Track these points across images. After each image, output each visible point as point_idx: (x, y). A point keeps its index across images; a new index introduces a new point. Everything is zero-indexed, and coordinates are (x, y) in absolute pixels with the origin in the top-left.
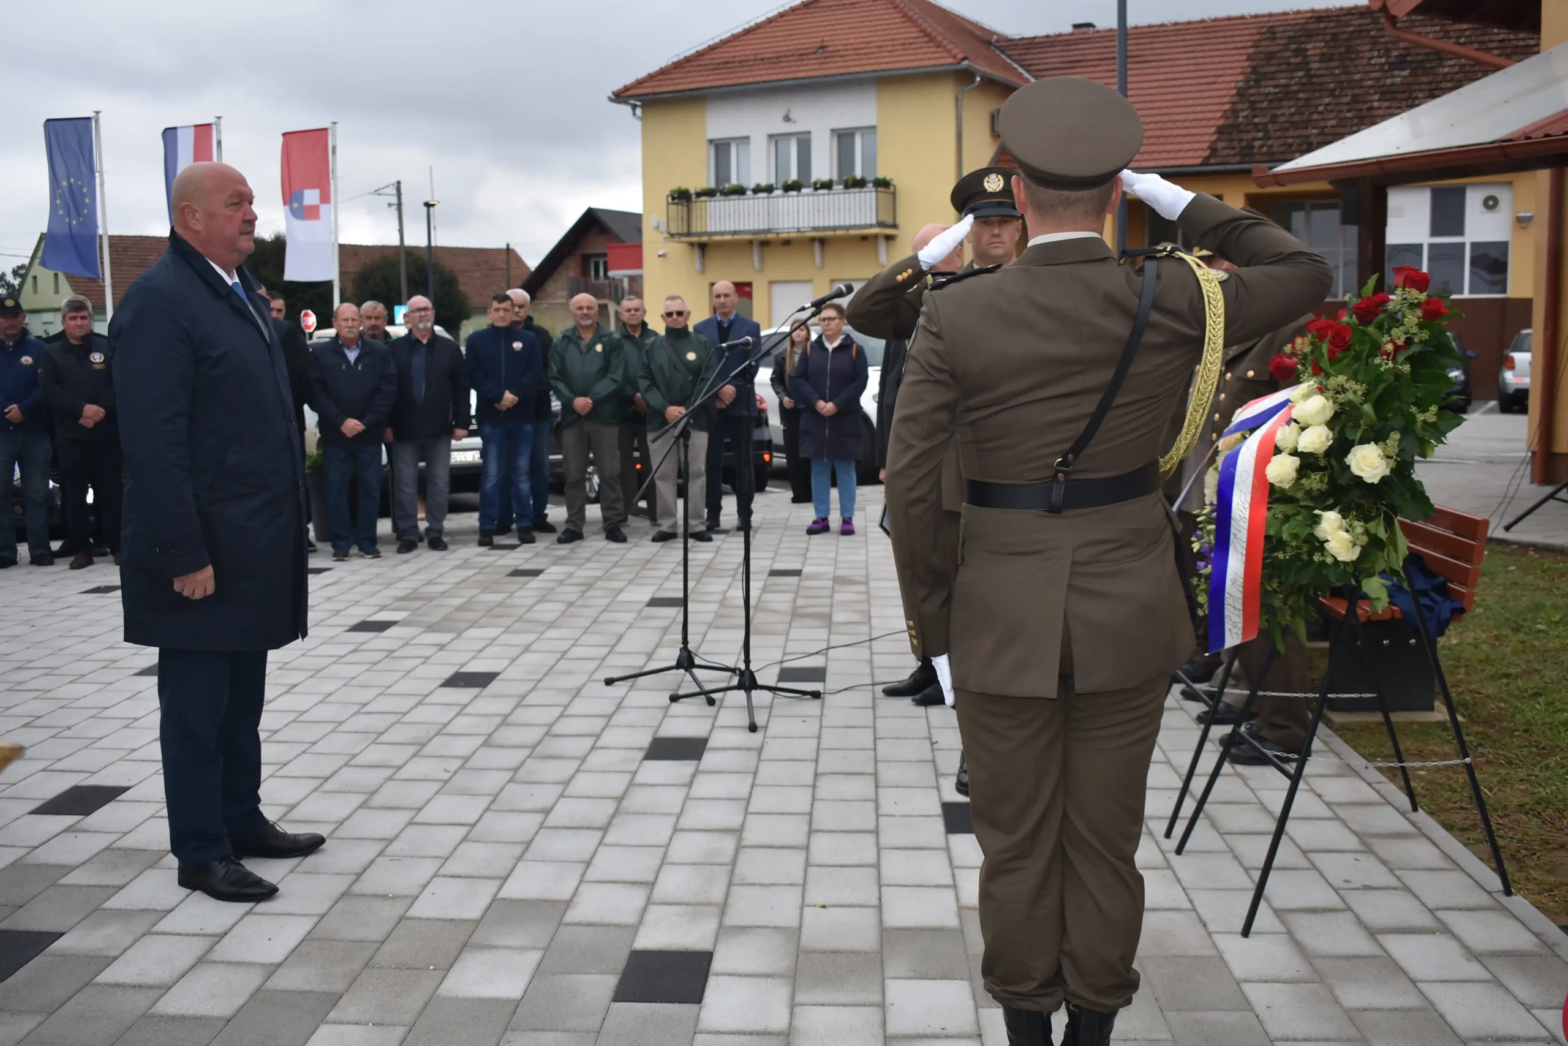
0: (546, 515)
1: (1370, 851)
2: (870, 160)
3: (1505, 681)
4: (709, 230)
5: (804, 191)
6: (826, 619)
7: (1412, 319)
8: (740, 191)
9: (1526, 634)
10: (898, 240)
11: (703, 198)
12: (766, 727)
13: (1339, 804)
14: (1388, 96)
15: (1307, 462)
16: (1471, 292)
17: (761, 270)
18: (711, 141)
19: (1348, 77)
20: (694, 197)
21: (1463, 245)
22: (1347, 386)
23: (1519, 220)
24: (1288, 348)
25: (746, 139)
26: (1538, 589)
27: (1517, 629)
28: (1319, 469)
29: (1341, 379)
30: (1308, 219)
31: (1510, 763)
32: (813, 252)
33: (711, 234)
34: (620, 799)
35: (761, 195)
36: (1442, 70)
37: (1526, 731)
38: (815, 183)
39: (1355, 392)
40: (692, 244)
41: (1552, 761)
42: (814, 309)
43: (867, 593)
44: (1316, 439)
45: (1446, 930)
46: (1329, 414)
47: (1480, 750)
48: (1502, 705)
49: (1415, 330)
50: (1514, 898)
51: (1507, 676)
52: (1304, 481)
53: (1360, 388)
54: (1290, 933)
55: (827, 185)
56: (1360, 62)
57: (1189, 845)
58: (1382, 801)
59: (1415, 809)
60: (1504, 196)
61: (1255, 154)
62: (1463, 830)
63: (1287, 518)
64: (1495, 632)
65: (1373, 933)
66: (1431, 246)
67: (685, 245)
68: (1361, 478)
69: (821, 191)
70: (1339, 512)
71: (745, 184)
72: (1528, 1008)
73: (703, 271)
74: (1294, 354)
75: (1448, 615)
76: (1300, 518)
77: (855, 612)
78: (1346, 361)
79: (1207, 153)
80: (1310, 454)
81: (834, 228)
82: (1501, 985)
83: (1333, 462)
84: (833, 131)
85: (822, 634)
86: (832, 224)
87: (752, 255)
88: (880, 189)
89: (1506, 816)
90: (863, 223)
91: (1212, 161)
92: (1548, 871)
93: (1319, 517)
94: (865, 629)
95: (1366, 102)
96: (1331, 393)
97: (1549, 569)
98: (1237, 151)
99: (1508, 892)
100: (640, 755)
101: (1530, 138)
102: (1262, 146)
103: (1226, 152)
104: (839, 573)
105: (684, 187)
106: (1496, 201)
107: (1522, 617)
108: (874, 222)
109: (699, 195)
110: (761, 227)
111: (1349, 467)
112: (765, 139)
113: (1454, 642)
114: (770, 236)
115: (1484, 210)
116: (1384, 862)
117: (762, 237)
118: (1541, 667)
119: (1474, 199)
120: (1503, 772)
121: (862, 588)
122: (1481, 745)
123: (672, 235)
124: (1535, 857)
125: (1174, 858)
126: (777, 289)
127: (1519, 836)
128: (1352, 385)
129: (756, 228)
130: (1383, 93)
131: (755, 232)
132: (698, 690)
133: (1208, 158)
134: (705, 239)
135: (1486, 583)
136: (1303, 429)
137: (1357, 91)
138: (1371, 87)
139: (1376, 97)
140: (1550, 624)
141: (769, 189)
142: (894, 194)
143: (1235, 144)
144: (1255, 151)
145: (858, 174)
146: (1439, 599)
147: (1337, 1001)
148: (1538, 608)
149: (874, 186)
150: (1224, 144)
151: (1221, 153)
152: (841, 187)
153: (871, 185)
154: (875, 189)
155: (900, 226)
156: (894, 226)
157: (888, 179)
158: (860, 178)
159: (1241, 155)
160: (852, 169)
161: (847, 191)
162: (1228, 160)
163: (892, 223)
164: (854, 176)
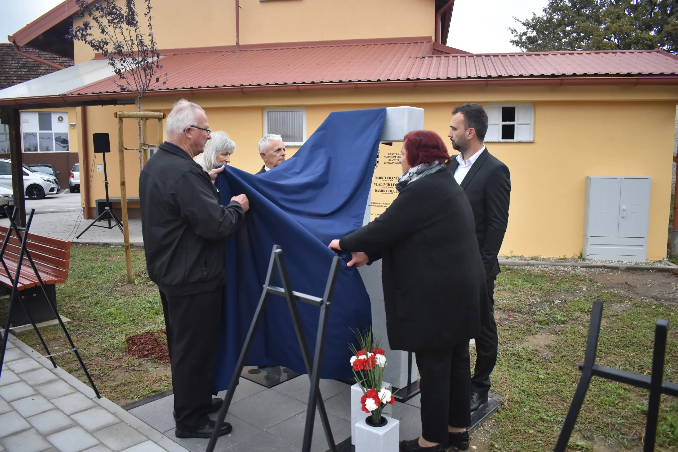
1: (38, 393)
3: (84, 300)
9: (89, 279)
13: (22, 373)
14: (20, 78)
16: (56, 151)
19: (4, 70)
21: (52, 134)
23: (71, 125)
26: (91, 260)
27: (86, 278)
31: (91, 335)
36: (39, 71)
37: (95, 320)
41: (106, 331)
45: (76, 424)
47: (78, 332)
48: (85, 311)
50: (102, 398)
51: (85, 298)
56: (8, 64)
58: (41, 366)
59: (56, 367)
60: (65, 117)
62: (76, 371)
64: (78, 280)
65: (45, 436)
66: (39, 133)
89: (92, 360)
95: (11, 80)
97: (94, 252)
99: (99, 397)
101: (73, 95)
107: (87, 272)
115: (58, 121)
116: (45, 397)
118: (97, 292)
119: (54, 118)
120: (89, 340)
122: (78, 330)
124: (106, 376)
127: (99, 368)
130: (17, 77)
135: (72, 260)
137: (7, 75)
138: (13, 74)
139: (15, 78)
140: (98, 273)
148: (93, 268)
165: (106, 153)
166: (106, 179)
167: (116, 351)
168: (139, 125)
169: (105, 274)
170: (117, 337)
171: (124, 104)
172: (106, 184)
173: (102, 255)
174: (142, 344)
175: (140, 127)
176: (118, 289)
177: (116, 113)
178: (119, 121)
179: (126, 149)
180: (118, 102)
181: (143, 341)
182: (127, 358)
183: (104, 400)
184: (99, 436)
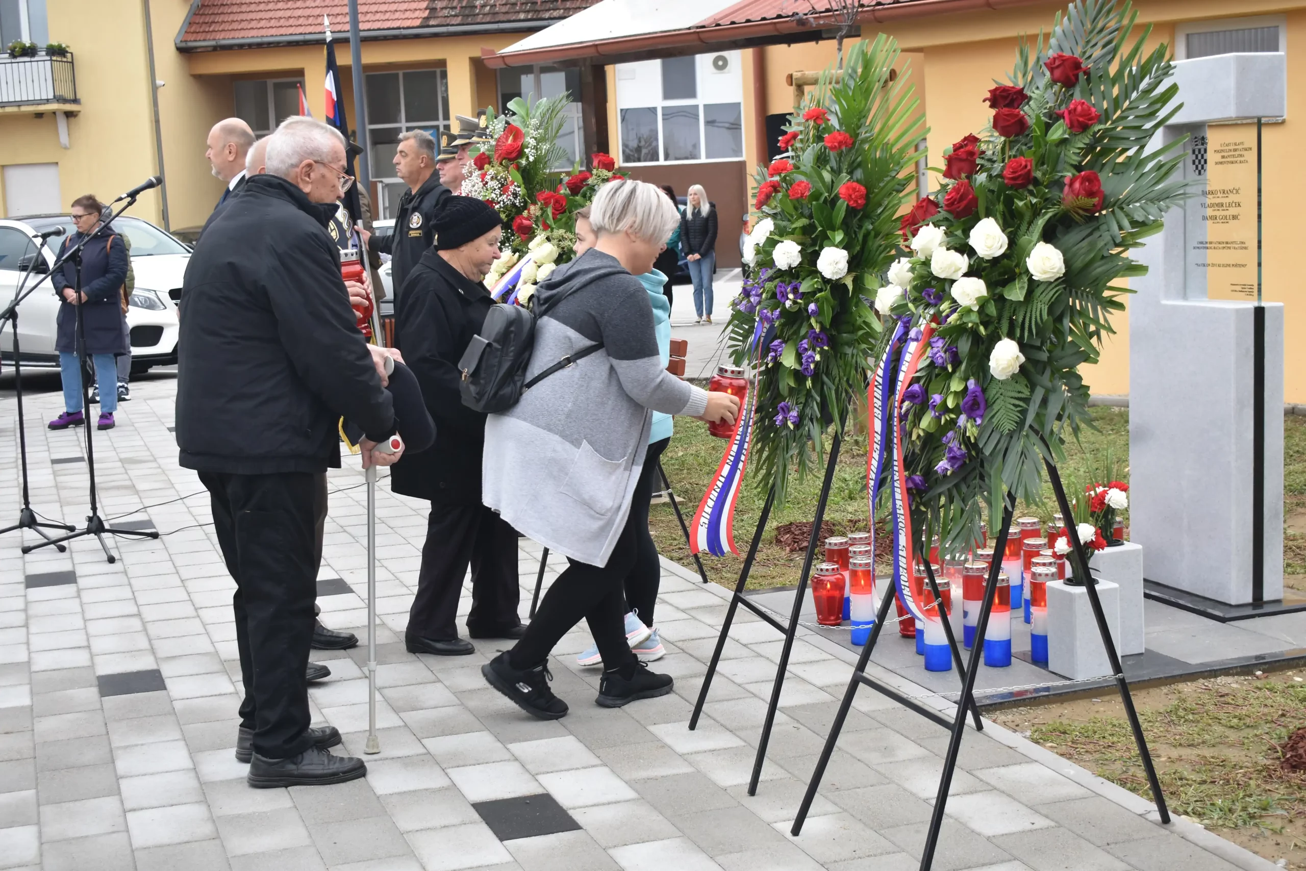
2: (39, 23)
6: (133, 488)
10: (81, 115)
12: (121, 560)
16: (707, 157)
21: (697, 107)
22: (565, 236)
24: (525, 213)
29: (562, 231)
30: (538, 82)
34: (25, 610)
42: (129, 199)
43: (159, 467)
46: (556, 255)
50: (709, 584)
60: (733, 56)
61: (478, 14)
64: (713, 444)
66: (663, 108)
74: (528, 218)
77: (155, 481)
78: (562, 220)
79: (426, 13)
81: (3, 105)
85: (135, 499)
88: (54, 58)
90: (38, 98)
91: (432, 22)
94: (172, 492)
96: (555, 241)
98: (457, 11)
99: (705, 582)
100: (22, 586)
101: (718, 25)
103: (446, 12)
104: (123, 456)
106: (725, 60)
108: (51, 96)
113: (680, 454)
115: (715, 72)
119: (703, 61)
121: (154, 465)
132: (46, 541)
133: (427, 19)
136: (539, 267)
142: (72, 62)
144: (477, 11)
145: (26, 41)
149: (47, 54)
150: (444, 4)
151: (441, 14)
152: (7, 55)
153: (44, 53)
154: (48, 58)
155: (82, 101)
156: (75, 101)
157: (64, 46)
158: (28, 45)
159: (463, 16)
160: (19, 34)
161: (13, 61)
162: (448, 21)
163: (72, 97)
164: (20, 42)
174: (802, 533)
177: (790, 77)
178: (796, 93)
180: (824, 36)
181: (805, 529)
182: (769, 551)
183: (712, 586)
184: (693, 613)
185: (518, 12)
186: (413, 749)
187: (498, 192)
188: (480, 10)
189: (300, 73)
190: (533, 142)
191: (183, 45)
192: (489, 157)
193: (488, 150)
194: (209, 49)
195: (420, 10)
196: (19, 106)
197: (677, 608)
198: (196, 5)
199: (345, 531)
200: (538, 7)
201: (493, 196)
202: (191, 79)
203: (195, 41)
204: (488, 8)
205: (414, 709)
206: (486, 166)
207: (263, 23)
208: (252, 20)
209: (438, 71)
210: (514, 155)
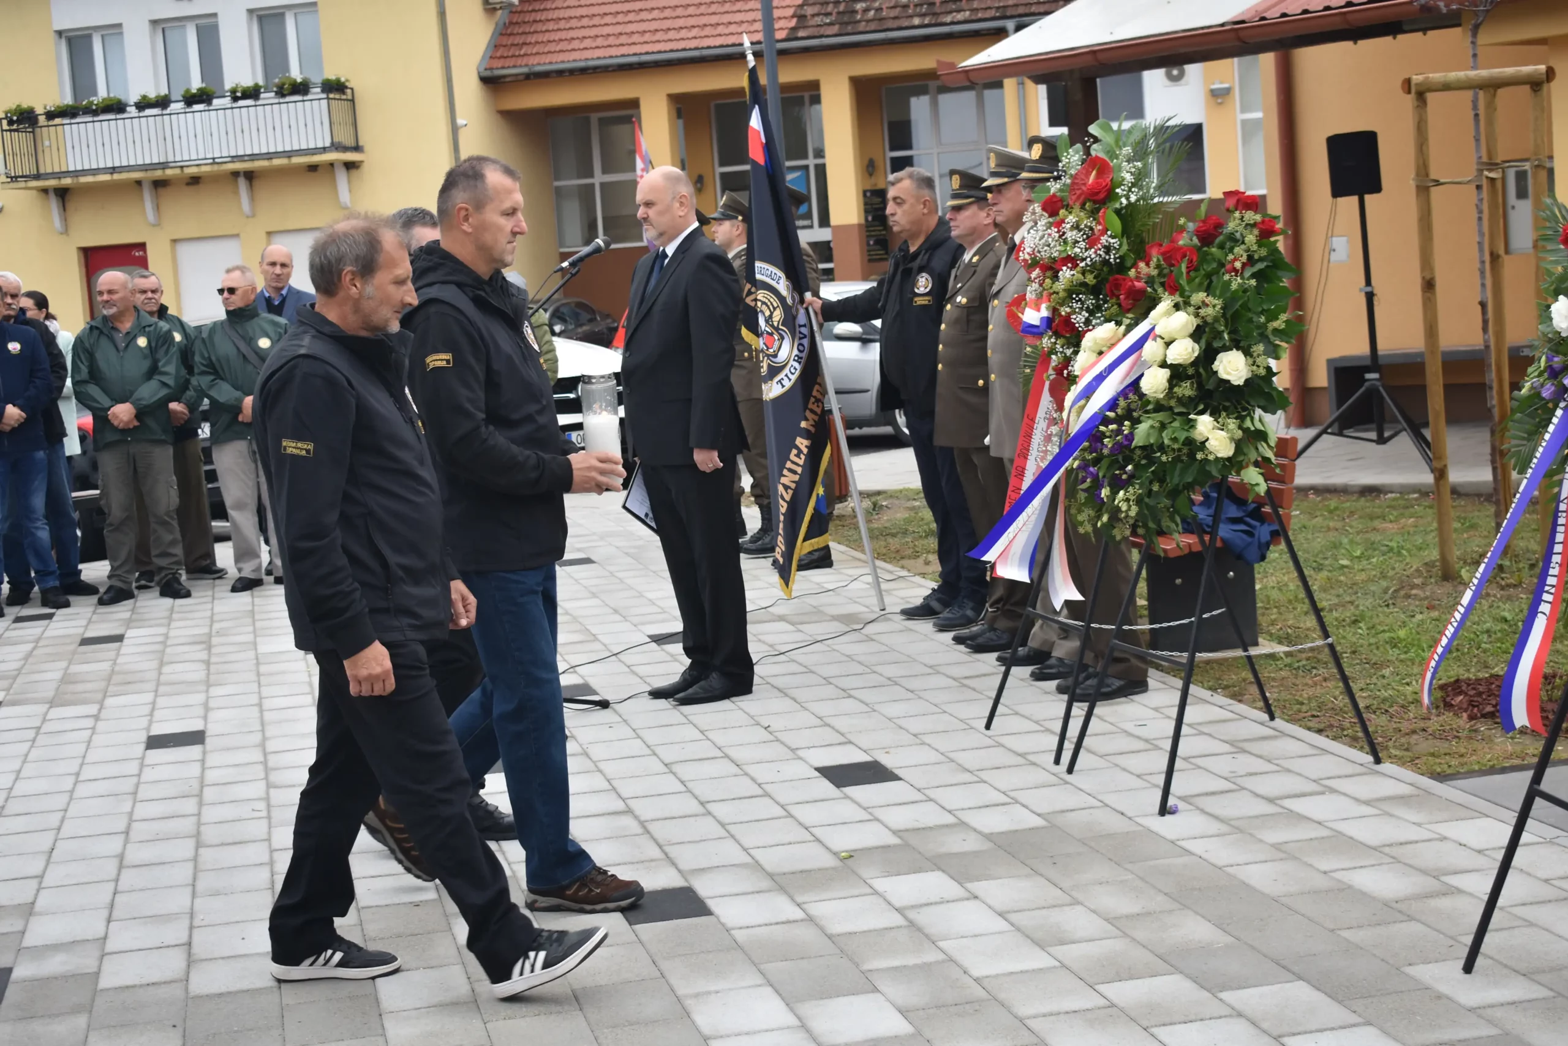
0: (80, 571)
1: (1243, 751)
2: (311, 53)
4: (71, 168)
5: (216, 102)
7: (1251, 238)
8: (116, 107)
9: (1330, 571)
10: (365, 167)
11: (57, 121)
13: (1199, 724)
15: (1177, 373)
17: (157, 225)
18: (60, 33)
20: (42, 120)
21: (1145, 129)
22: (1207, 301)
23: (1214, 93)
24: (1132, 273)
25: (115, 30)
26: (1329, 529)
27: (1319, 569)
28: (1189, 377)
29: (1199, 296)
30: (935, 104)
32: (236, 192)
33: (77, 173)
35: (148, 112)
37: (1354, 652)
38: (233, 91)
39: (1214, 306)
40: (45, 191)
41: (1386, 672)
44: (1184, 351)
45: (1333, 791)
46: (1191, 329)
47: (1314, 671)
49: (1255, 247)
50: (1382, 765)
52: (1176, 389)
53: (1219, 303)
54: (1198, 808)
55: (252, 93)
57: (1076, 768)
58: (1238, 716)
59: (1273, 720)
61: (859, 21)
62: (1323, 730)
63: (1163, 426)
65: (1271, 800)
67: (34, 192)
68: (1228, 381)
69: (241, 103)
70: (1211, 415)
71: (123, 98)
72: (1419, 825)
73: (66, 230)
74: (1138, 279)
75: (1269, 538)
76: (1176, 424)
78: (1197, 280)
79: (793, 23)
80: (1180, 365)
81: (269, 156)
82: (1391, 815)
83: (1201, 370)
84: (251, 11)
86: (264, 151)
87: (142, 199)
88: (331, 96)
90: (312, 146)
91: (801, 34)
92: (1407, 750)
93: (1195, 420)
96: (1191, 309)
97: (1336, 509)
98: (833, 18)
99: (1378, 761)
101: (1263, 19)
102: (866, 10)
103: (818, 20)
105: (25, 106)
106: (1181, 70)
107: (1321, 556)
108: (328, 144)
109: (50, 115)
110: (156, 161)
111: (1216, 372)
112: (146, 27)
114: (169, 172)
115: (1167, 83)
116: (1260, 757)
117: (158, 174)
118: (1354, 597)
122: (1315, 668)
123: (14, 179)
124: (1391, 742)
125: (1069, 778)
126: (183, 250)
128: (1210, 300)
129: (148, 161)
131: (145, 168)
133: (794, 29)
134: (67, 181)
136: (1168, 344)
140: (1352, 558)
141: (163, 103)
142: (353, 101)
143: (830, 8)
144: (859, 17)
145: (296, 74)
146: (1257, 524)
147: (1261, 841)
148: (1336, 546)
149: (323, 91)
150: (816, 9)
151: (812, 22)
152: (273, 94)
153: (319, 90)
154: (324, 96)
155: (366, 149)
156: (357, 148)
157: (343, 80)
158: (299, 80)
159: (841, 24)
160: (286, 67)
161: (282, 100)
162: (822, 31)
163: (353, 144)
164: (289, 77)
165: (1367, 197)
166: (1368, 282)
167: (1413, 706)
168: (1475, 107)
169: (1374, 560)
170: (1414, 683)
171: (1424, 30)
172: (1370, 297)
173: (1360, 517)
174: (1480, 694)
175: (1477, 115)
176: (1414, 592)
177: (1407, 83)
178: (1416, 103)
179: (1438, 183)
180: (1405, 28)
181: (1481, 689)
182: (1441, 718)
183: (1387, 767)
184: (1387, 807)
185: (911, 17)
186: (1087, 1000)
187: (1082, 245)
188: (863, 15)
189: (634, 104)
190: (1128, 177)
191: (488, 73)
192: (1061, 200)
193: (1060, 190)
194: (521, 78)
195: (785, 18)
196: (289, 157)
197: (1357, 800)
198: (501, 23)
199: (850, 696)
200: (937, 9)
201: (1077, 250)
202: (499, 116)
203: (503, 68)
204: (872, 13)
205: (1062, 943)
206: (1062, 212)
207: (587, 43)
208: (573, 39)
209: (807, 96)
210: (1102, 196)
